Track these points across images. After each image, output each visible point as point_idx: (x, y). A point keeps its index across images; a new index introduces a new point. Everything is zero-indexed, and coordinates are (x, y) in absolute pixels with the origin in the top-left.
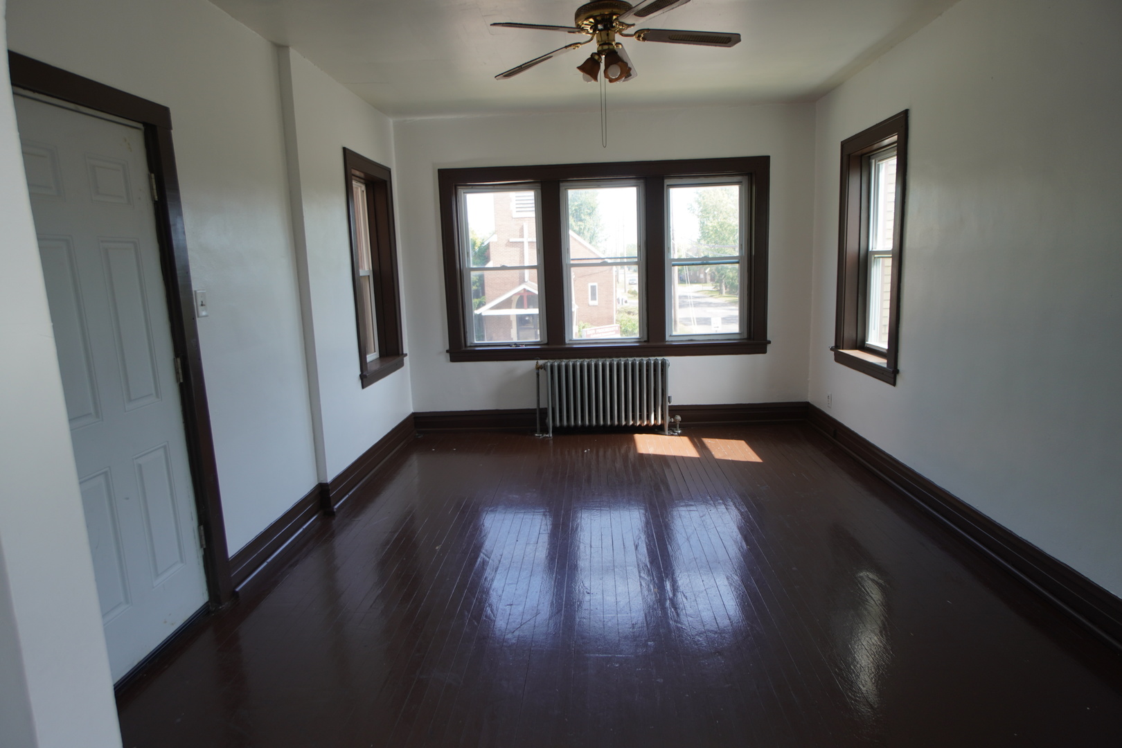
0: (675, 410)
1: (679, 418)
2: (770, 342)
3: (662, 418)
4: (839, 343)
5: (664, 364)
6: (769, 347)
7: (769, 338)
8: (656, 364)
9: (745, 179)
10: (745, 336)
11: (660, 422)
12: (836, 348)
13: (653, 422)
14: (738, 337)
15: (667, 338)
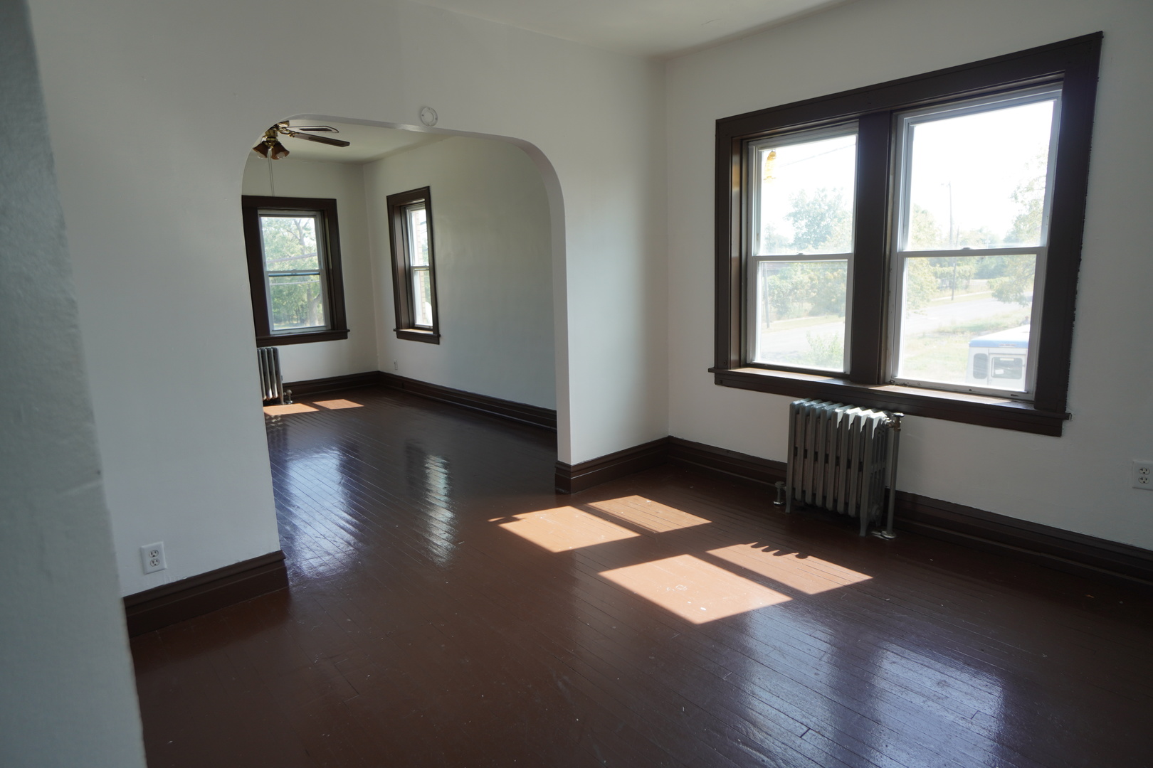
0: (287, 386)
1: (290, 391)
2: (349, 331)
3: (278, 393)
4: (399, 325)
5: (275, 351)
6: (349, 334)
7: (348, 328)
8: (269, 352)
9: (318, 214)
10: (330, 328)
11: (277, 395)
12: (397, 330)
13: (271, 396)
14: (324, 329)
15: (271, 333)
